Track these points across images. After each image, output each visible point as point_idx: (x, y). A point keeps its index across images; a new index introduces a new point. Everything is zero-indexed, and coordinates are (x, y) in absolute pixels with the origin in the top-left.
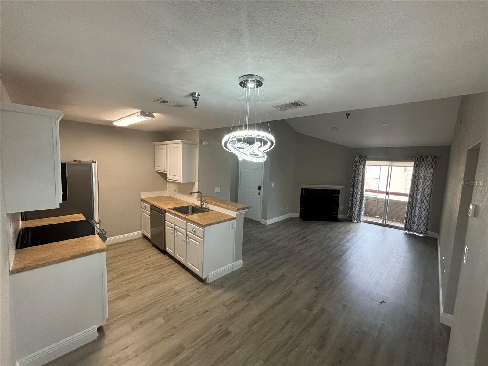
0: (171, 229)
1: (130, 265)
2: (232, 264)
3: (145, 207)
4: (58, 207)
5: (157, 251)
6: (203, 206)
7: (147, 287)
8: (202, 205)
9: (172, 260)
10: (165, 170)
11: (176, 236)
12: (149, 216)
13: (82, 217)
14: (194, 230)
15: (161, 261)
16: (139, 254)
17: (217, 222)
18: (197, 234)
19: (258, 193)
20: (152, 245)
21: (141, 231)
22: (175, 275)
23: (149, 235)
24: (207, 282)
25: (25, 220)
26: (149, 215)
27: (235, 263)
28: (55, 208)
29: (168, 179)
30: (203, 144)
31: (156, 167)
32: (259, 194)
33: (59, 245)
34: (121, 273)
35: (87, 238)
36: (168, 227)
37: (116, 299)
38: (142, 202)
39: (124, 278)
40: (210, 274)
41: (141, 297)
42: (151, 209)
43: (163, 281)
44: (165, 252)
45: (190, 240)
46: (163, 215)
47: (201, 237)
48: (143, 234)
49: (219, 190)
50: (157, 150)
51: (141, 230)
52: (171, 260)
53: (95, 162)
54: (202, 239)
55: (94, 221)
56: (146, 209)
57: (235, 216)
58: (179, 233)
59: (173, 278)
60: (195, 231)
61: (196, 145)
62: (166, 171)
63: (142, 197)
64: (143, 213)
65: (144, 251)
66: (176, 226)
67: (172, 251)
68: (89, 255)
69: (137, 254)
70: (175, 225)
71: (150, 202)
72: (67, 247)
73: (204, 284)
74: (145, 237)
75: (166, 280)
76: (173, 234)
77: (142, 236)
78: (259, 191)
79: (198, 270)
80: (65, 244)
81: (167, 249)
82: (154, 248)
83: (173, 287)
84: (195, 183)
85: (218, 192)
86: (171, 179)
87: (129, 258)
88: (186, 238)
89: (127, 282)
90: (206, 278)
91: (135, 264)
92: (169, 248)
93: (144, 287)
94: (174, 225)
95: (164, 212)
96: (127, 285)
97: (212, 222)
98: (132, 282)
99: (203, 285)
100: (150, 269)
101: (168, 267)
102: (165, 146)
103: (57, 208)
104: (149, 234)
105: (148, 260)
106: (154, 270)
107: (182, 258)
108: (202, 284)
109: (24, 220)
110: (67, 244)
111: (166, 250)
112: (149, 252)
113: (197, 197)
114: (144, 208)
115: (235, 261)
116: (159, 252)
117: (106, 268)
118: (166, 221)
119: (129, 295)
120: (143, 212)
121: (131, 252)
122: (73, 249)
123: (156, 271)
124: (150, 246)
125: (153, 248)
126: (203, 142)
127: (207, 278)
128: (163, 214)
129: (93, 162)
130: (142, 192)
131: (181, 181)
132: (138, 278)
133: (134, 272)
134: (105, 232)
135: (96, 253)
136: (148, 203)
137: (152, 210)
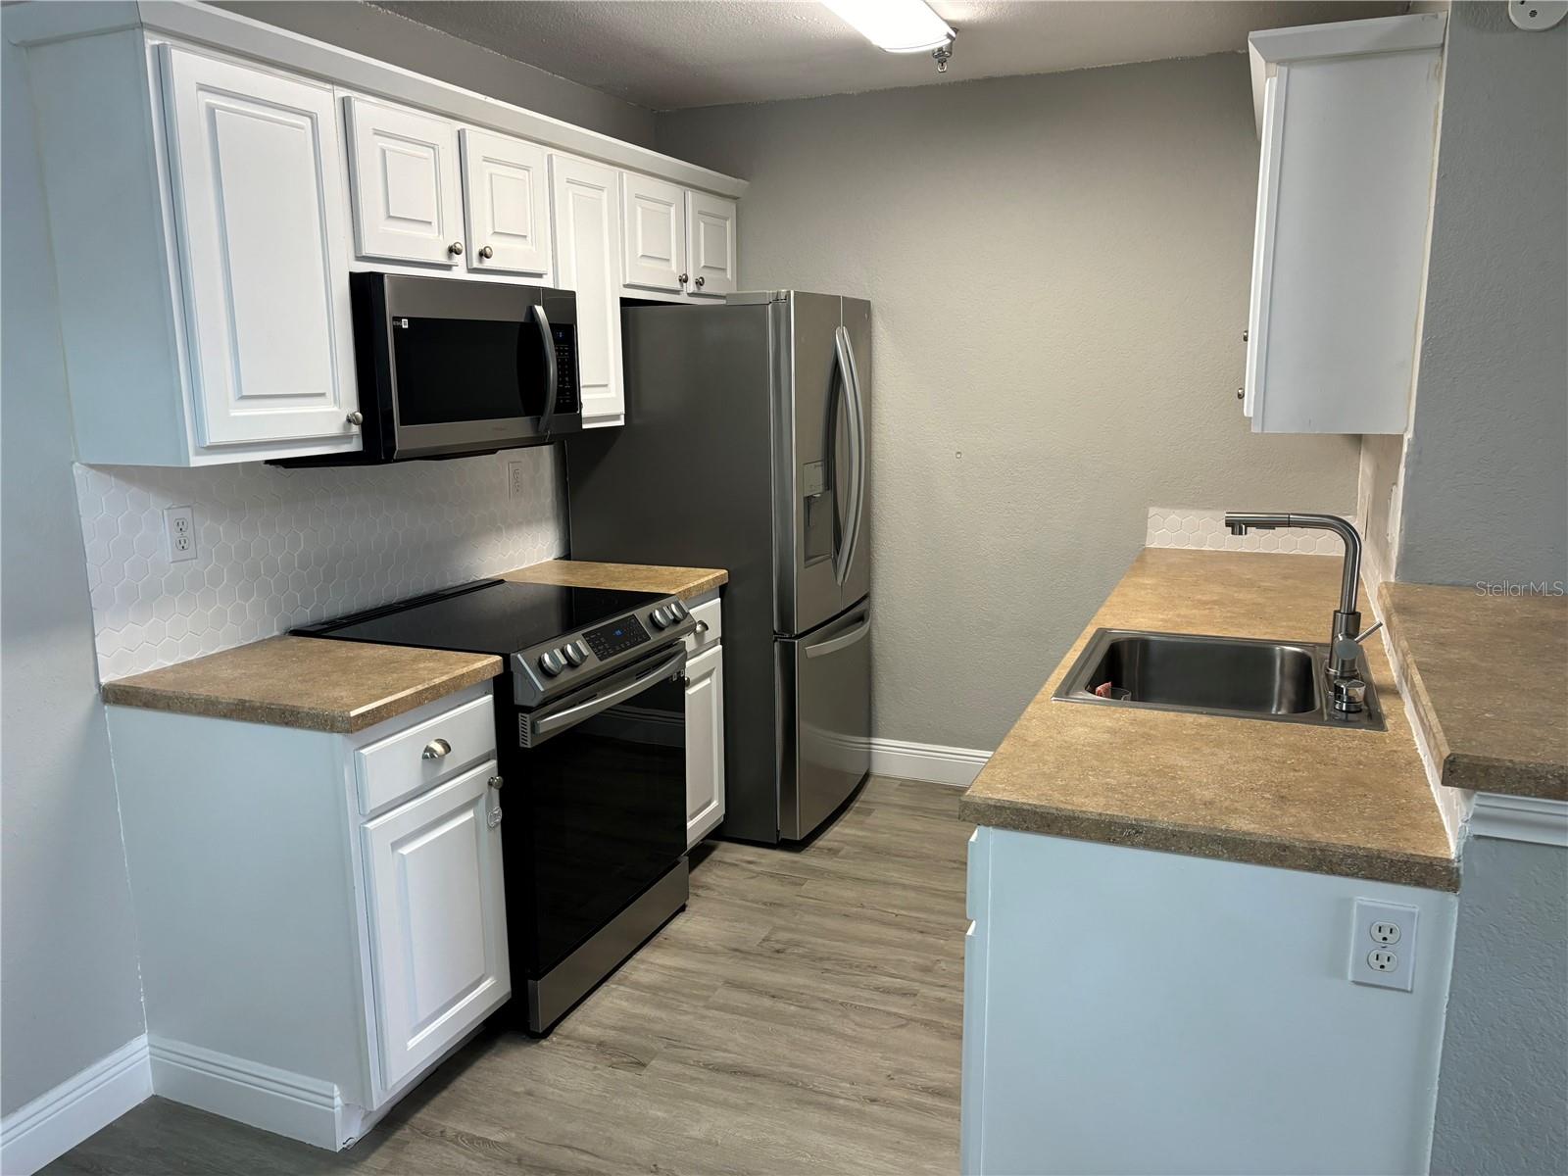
63: (1153, 544)
123: (901, 1032)
130: (1161, 506)
132: (792, 1009)
133: (828, 971)
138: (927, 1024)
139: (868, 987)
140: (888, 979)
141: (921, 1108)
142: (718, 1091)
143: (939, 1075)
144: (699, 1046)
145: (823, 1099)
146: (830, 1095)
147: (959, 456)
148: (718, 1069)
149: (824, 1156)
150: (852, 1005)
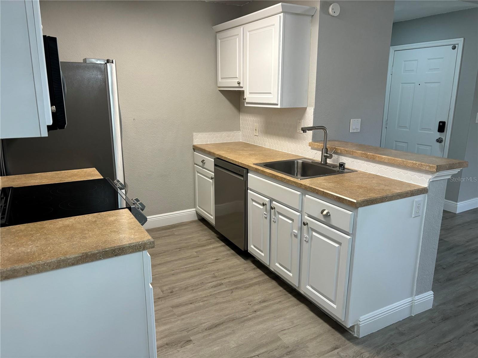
0: (261, 207)
1: (184, 275)
2: (410, 299)
3: (203, 161)
4: (45, 133)
5: (229, 250)
6: (329, 161)
7: (222, 327)
8: (326, 157)
9: (262, 273)
10: (239, 83)
11: (272, 223)
12: (211, 181)
13: (97, 175)
14: (325, 213)
15: (241, 272)
16: (196, 252)
17: (386, 197)
18: (333, 223)
19: (437, 138)
20: (218, 238)
21: (194, 209)
22: (275, 307)
23: (212, 217)
24: (356, 335)
25: (7, 175)
26: (212, 178)
27: (417, 297)
28: (39, 136)
29: (248, 103)
30: (329, 14)
31: (220, 80)
32: (440, 141)
33: (58, 226)
34: (170, 289)
35: (110, 216)
36: (254, 203)
37: (167, 344)
38: (195, 152)
39: (176, 301)
40: (362, 318)
41: (216, 348)
42: (215, 165)
43: (254, 318)
44: (245, 254)
45: (312, 235)
46: (242, 179)
47: (347, 230)
48: (198, 214)
49: (359, 127)
50: (221, 42)
51: (195, 207)
52: (259, 271)
53: (112, 62)
54: (349, 237)
55: (118, 181)
56: (205, 167)
57: (426, 185)
58: (280, 216)
59: (273, 312)
60: (328, 216)
61: (313, 16)
62: (241, 85)
63: (195, 143)
64: (198, 174)
65: (206, 248)
66: (274, 202)
67: (263, 254)
68: (116, 255)
69: (193, 252)
70: (272, 200)
71: (212, 151)
72: (73, 232)
73: (349, 340)
74: (202, 220)
75: (258, 317)
76: (266, 218)
77: (196, 219)
78: (438, 135)
79: (335, 306)
80: (68, 226)
81: (252, 248)
82: (223, 244)
83: (279, 335)
84: (306, 108)
85: (355, 131)
86: (254, 102)
87: (179, 259)
88: (301, 229)
89: (183, 309)
90: (353, 327)
91: (192, 273)
92: (255, 246)
93: (216, 326)
94: (268, 200)
95: (245, 171)
96: (183, 317)
97: (373, 195)
98: (191, 311)
99: (347, 342)
100: (222, 286)
101: (257, 286)
102: (242, 28)
103: (42, 136)
104: (211, 215)
105: (215, 267)
106: (232, 291)
107: (290, 271)
108: (343, 339)
109: (4, 176)
110: (72, 225)
111: (249, 250)
112: (214, 251)
113: (311, 141)
114: (201, 164)
115: (417, 294)
116: (233, 252)
117: (151, 287)
118: (249, 191)
119: (190, 341)
120: (198, 172)
121: (180, 249)
122: (86, 238)
123: (234, 293)
124: (214, 239)
125: (219, 243)
126: (328, 9)
127: (356, 327)
128: (242, 176)
129: (108, 61)
130: (196, 132)
131: (277, 105)
132: (201, 304)
133: (193, 290)
134: (141, 204)
135: (131, 253)
136: (209, 154)
137: (217, 168)
138: (236, 288)
139: (209, 288)
140: (211, 284)
141: (266, 307)
142: (221, 333)
143: (257, 298)
144: (195, 326)
145: (245, 318)
146: (245, 316)
147: (134, 120)
148: (210, 328)
149: (267, 329)
150: (213, 294)
